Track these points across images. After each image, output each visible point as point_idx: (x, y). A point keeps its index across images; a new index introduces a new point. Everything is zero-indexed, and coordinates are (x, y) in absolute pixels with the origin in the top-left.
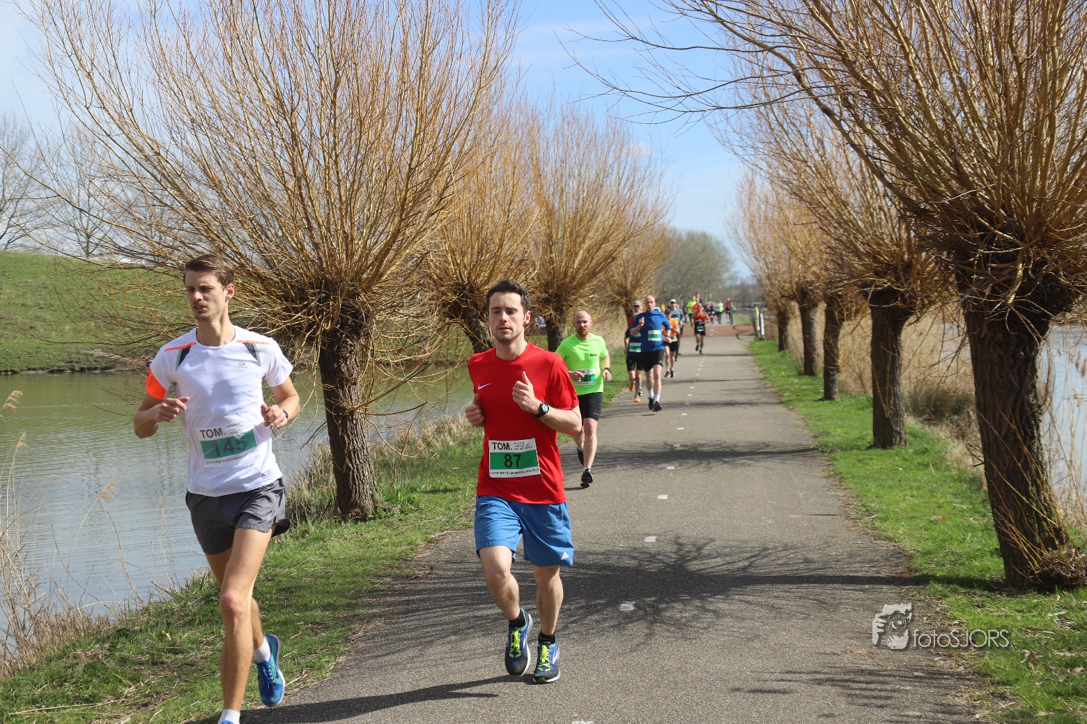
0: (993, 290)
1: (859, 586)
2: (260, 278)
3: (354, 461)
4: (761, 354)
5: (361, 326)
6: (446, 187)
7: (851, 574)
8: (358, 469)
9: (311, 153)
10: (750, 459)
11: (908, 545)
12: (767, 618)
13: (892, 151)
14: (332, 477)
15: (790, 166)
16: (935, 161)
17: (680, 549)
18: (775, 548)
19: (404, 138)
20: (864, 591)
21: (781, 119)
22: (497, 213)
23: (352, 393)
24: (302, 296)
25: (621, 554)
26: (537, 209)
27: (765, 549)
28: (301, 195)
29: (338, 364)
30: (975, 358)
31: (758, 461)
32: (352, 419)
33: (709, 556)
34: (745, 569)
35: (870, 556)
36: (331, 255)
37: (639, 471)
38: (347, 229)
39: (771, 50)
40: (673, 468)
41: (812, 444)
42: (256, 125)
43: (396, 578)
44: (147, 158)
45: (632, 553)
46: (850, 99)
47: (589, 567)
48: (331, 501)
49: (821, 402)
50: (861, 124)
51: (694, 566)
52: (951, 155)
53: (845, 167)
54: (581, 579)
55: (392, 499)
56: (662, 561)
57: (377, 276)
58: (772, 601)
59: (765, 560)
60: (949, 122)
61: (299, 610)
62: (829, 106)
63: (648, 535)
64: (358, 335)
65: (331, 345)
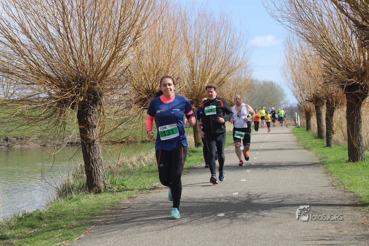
1: (335, 207)
2: (49, 77)
3: (94, 164)
4: (298, 132)
5: (97, 100)
7: (331, 203)
8: (96, 168)
10: (288, 168)
11: (361, 194)
12: (288, 217)
14: (85, 175)
17: (248, 196)
18: (295, 195)
20: (336, 208)
23: (94, 132)
24: (69, 85)
25: (220, 198)
27: (291, 196)
28: (68, 36)
29: (86, 118)
31: (291, 168)
32: (94, 144)
33: (263, 198)
34: (280, 202)
35: (341, 198)
36: (83, 66)
38: (90, 52)
40: (249, 171)
43: (112, 210)
45: (226, 198)
47: (205, 203)
48: (84, 184)
49: (325, 148)
51: (255, 201)
54: (200, 207)
55: (113, 183)
56: (240, 200)
57: (105, 75)
59: (289, 199)
63: (235, 192)
64: (97, 105)
65: (83, 108)
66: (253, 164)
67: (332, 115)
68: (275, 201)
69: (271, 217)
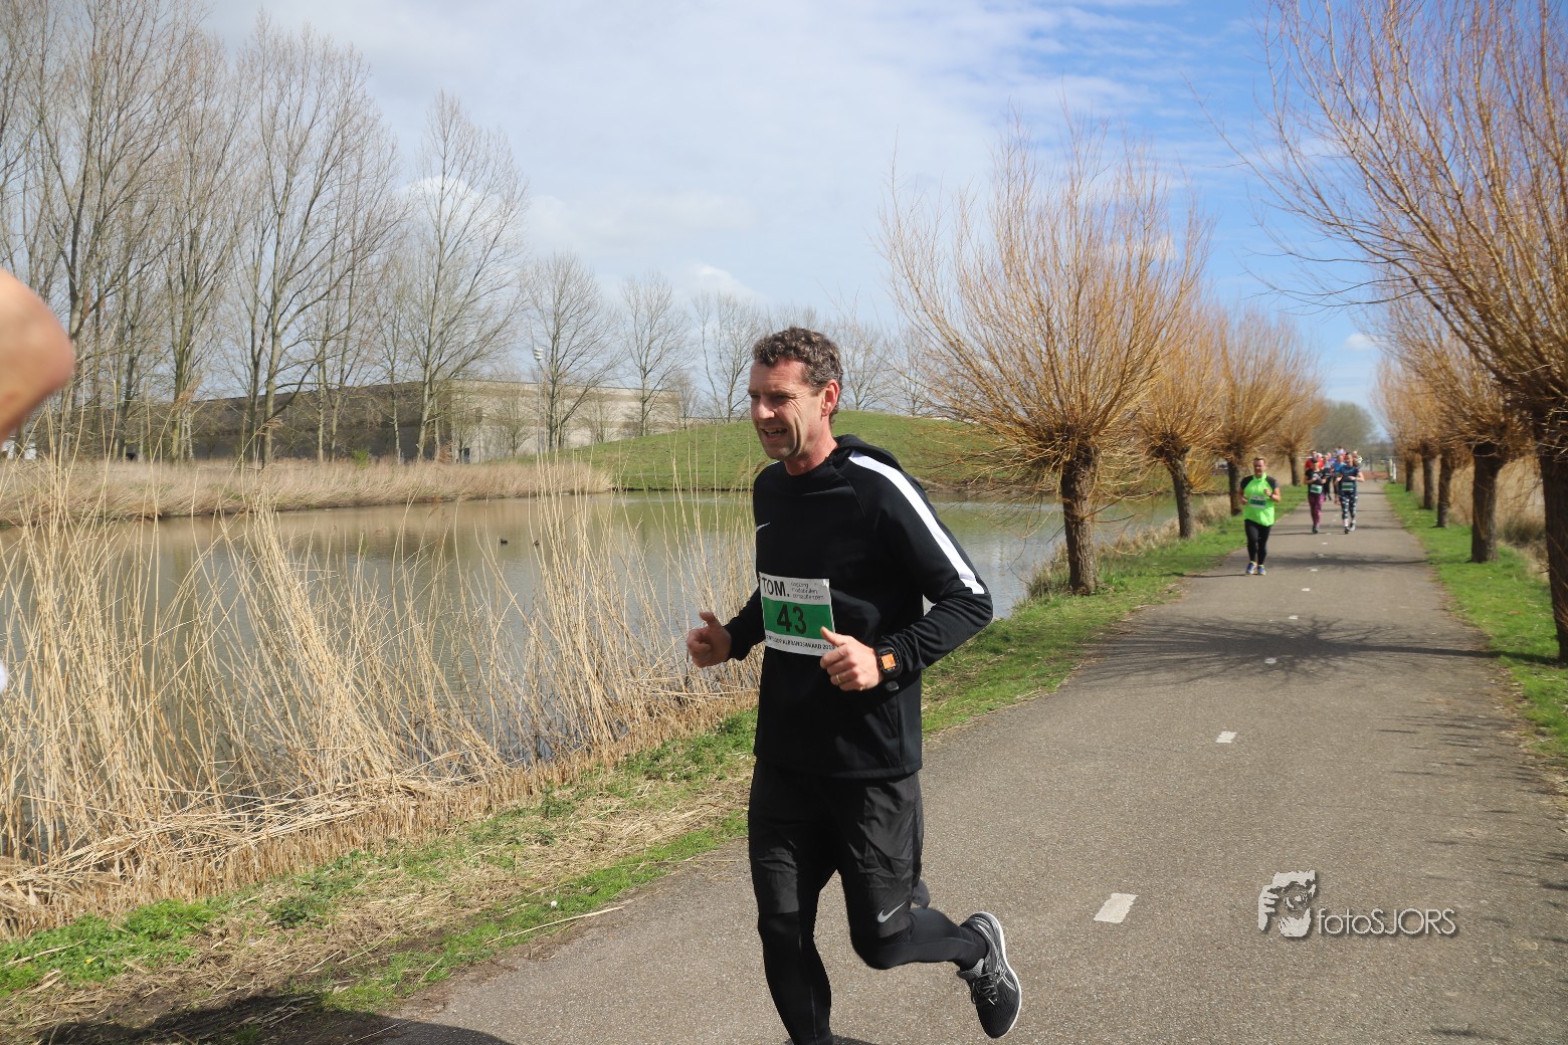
0: (1561, 440)
1: (1447, 656)
2: (1023, 424)
3: (1082, 553)
5: (1091, 459)
6: (1155, 362)
7: (1442, 648)
8: (1085, 559)
9: (1060, 340)
10: (1375, 566)
11: (1489, 631)
12: (1373, 674)
13: (1487, 336)
14: (1068, 564)
15: (1413, 350)
16: (1518, 342)
17: (1315, 625)
18: (1387, 627)
19: (1125, 327)
20: (1450, 659)
21: (1408, 315)
22: (1193, 383)
23: (1084, 506)
24: (1051, 438)
25: (1271, 625)
26: (1223, 380)
27: (1380, 628)
28: (1052, 368)
29: (1074, 485)
30: (1547, 494)
31: (1381, 568)
32: (1083, 524)
33: (1334, 631)
34: (1360, 640)
35: (1458, 637)
36: (1072, 409)
37: (1291, 571)
38: (1083, 391)
39: (1393, 261)
40: (1314, 570)
41: (1423, 557)
42: (1024, 318)
43: (1107, 632)
44: (951, 344)
45: (1278, 626)
46: (1454, 297)
47: (1247, 632)
48: (1066, 580)
50: (1462, 315)
51: (1323, 636)
52: (1531, 338)
53: (1457, 351)
54: (1239, 640)
55: (1108, 582)
56: (1300, 632)
57: (1103, 424)
58: (1381, 663)
59: (1378, 635)
60: (1531, 316)
61: (1038, 649)
62: (1439, 303)
63: (1292, 614)
64: (1089, 465)
65: (1070, 472)
66: (1321, 555)
67: (1448, 479)
68: (1353, 638)
69: (1347, 670)
